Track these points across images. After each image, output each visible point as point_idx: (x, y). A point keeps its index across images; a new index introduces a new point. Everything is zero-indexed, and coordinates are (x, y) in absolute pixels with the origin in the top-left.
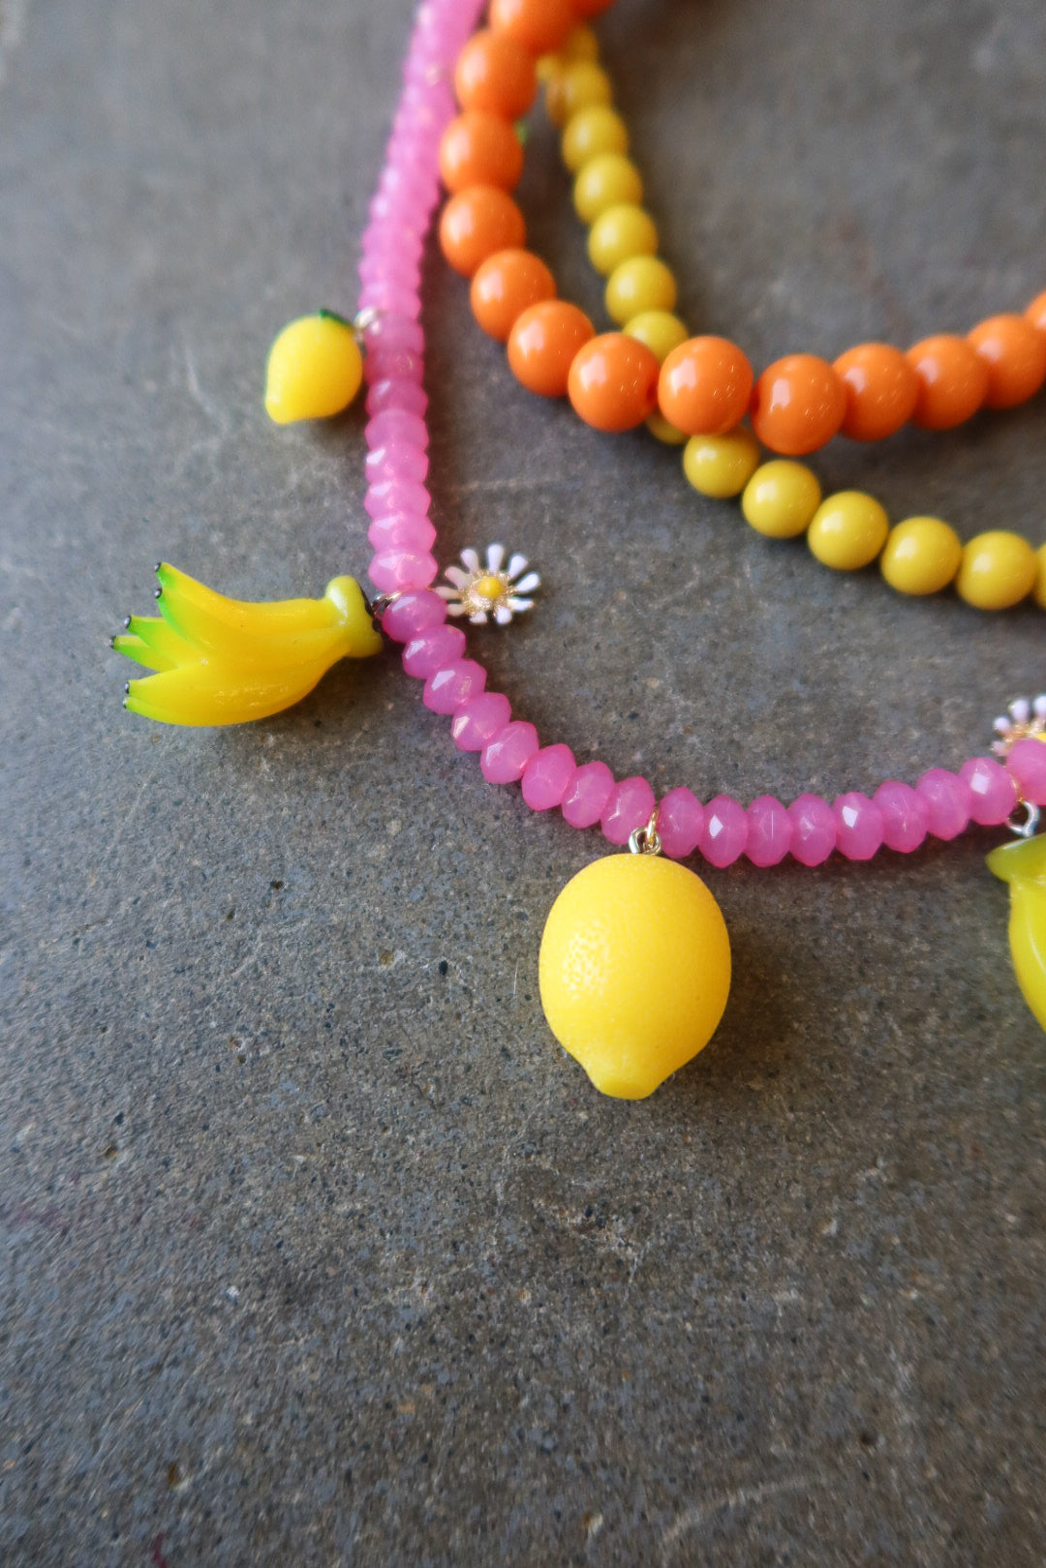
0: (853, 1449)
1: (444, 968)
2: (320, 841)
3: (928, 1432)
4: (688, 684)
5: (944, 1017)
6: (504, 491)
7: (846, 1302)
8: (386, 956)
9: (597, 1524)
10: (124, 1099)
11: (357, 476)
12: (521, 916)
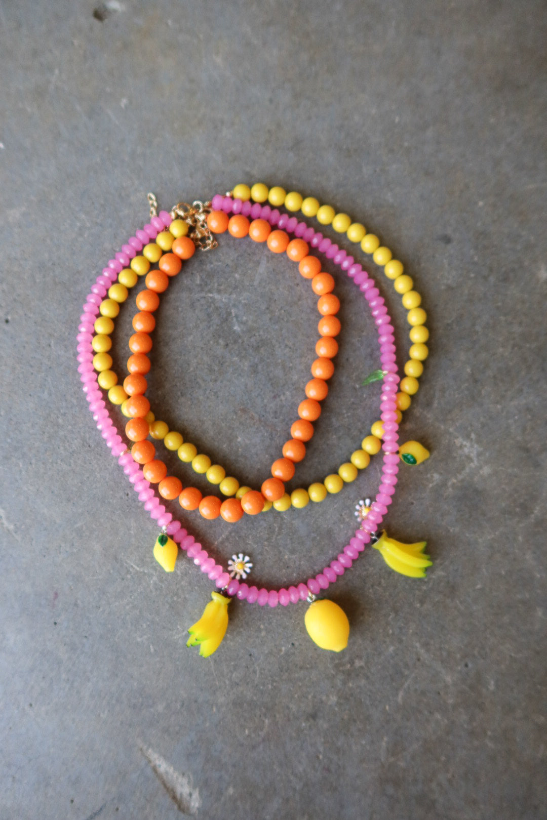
0: (418, 663)
1: (293, 644)
2: (251, 640)
3: (428, 651)
4: (293, 552)
5: (384, 579)
6: (223, 539)
7: (401, 641)
8: (281, 650)
9: (387, 707)
10: (258, 712)
11: (190, 560)
12: (298, 623)
